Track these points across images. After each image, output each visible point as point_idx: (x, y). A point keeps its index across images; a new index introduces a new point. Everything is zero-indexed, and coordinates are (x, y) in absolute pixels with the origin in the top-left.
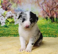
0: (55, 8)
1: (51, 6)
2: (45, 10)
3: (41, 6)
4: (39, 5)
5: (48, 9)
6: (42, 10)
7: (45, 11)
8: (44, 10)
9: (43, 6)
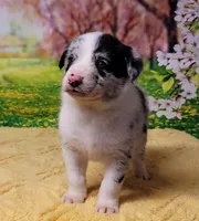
0: (98, 22)
1: (82, 16)
2: (61, 30)
3: (48, 15)
4: (39, 12)
5: (72, 27)
6: (51, 31)
7: (61, 34)
8: (56, 30)
9: (52, 17)
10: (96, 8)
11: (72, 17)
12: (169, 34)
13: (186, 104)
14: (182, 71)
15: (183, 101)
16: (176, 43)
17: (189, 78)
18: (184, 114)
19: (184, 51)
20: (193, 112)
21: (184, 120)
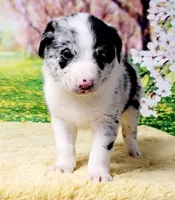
10: (70, 4)
11: (47, 12)
12: (143, 32)
13: (161, 103)
14: (156, 68)
15: (158, 99)
16: (149, 40)
17: (163, 76)
18: (159, 112)
19: (157, 48)
20: (169, 111)
21: (160, 118)
